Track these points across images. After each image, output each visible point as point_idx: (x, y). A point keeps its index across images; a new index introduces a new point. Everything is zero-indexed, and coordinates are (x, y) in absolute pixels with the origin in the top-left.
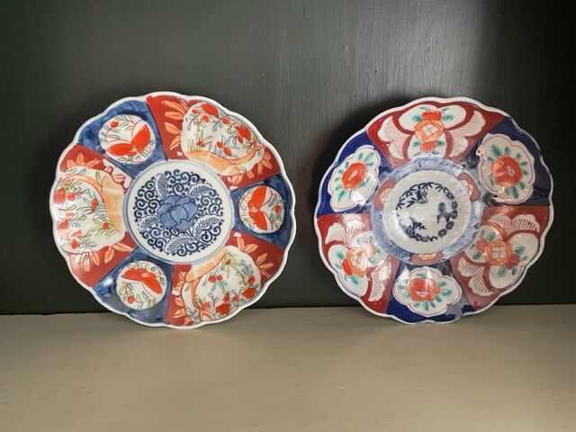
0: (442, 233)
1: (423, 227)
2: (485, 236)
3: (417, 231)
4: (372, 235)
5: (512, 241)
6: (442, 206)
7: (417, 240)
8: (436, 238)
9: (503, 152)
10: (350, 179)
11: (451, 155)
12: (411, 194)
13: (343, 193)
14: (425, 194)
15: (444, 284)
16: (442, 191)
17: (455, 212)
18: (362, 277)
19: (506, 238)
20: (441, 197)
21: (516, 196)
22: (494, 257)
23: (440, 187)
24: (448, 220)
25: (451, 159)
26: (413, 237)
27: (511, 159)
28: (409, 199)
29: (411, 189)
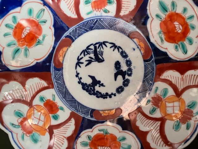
0: (120, 90)
1: (102, 85)
2: (159, 92)
3: (97, 88)
4: (55, 93)
5: (184, 96)
6: (117, 64)
7: (98, 97)
8: (115, 95)
9: (169, 7)
10: (23, 36)
11: (122, 14)
12: (88, 53)
13: (17, 51)
14: (102, 53)
15: (124, 139)
16: (116, 50)
17: (130, 70)
18: (44, 134)
19: (178, 93)
20: (116, 56)
21: (186, 52)
22: (168, 112)
23: (114, 46)
24: (124, 78)
25: (122, 18)
26: (94, 94)
27: (178, 15)
28: (87, 58)
29: (88, 48)
